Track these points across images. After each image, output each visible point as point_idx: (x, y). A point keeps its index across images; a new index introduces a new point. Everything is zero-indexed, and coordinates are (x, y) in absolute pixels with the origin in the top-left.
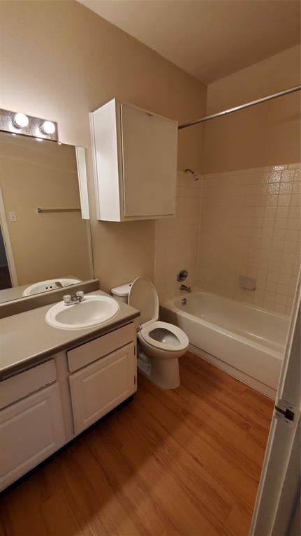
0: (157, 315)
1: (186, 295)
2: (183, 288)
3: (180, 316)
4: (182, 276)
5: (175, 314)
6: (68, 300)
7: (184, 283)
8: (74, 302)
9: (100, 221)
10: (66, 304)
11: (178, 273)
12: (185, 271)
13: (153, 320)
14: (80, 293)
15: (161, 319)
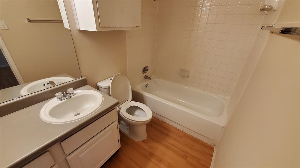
0: (130, 97)
1: (148, 82)
2: (146, 77)
3: (145, 96)
4: (145, 70)
5: (142, 95)
6: (60, 97)
7: (146, 74)
8: (66, 98)
9: (80, 31)
10: (59, 100)
11: (142, 68)
12: (147, 67)
13: (129, 101)
14: (70, 90)
15: (134, 99)
